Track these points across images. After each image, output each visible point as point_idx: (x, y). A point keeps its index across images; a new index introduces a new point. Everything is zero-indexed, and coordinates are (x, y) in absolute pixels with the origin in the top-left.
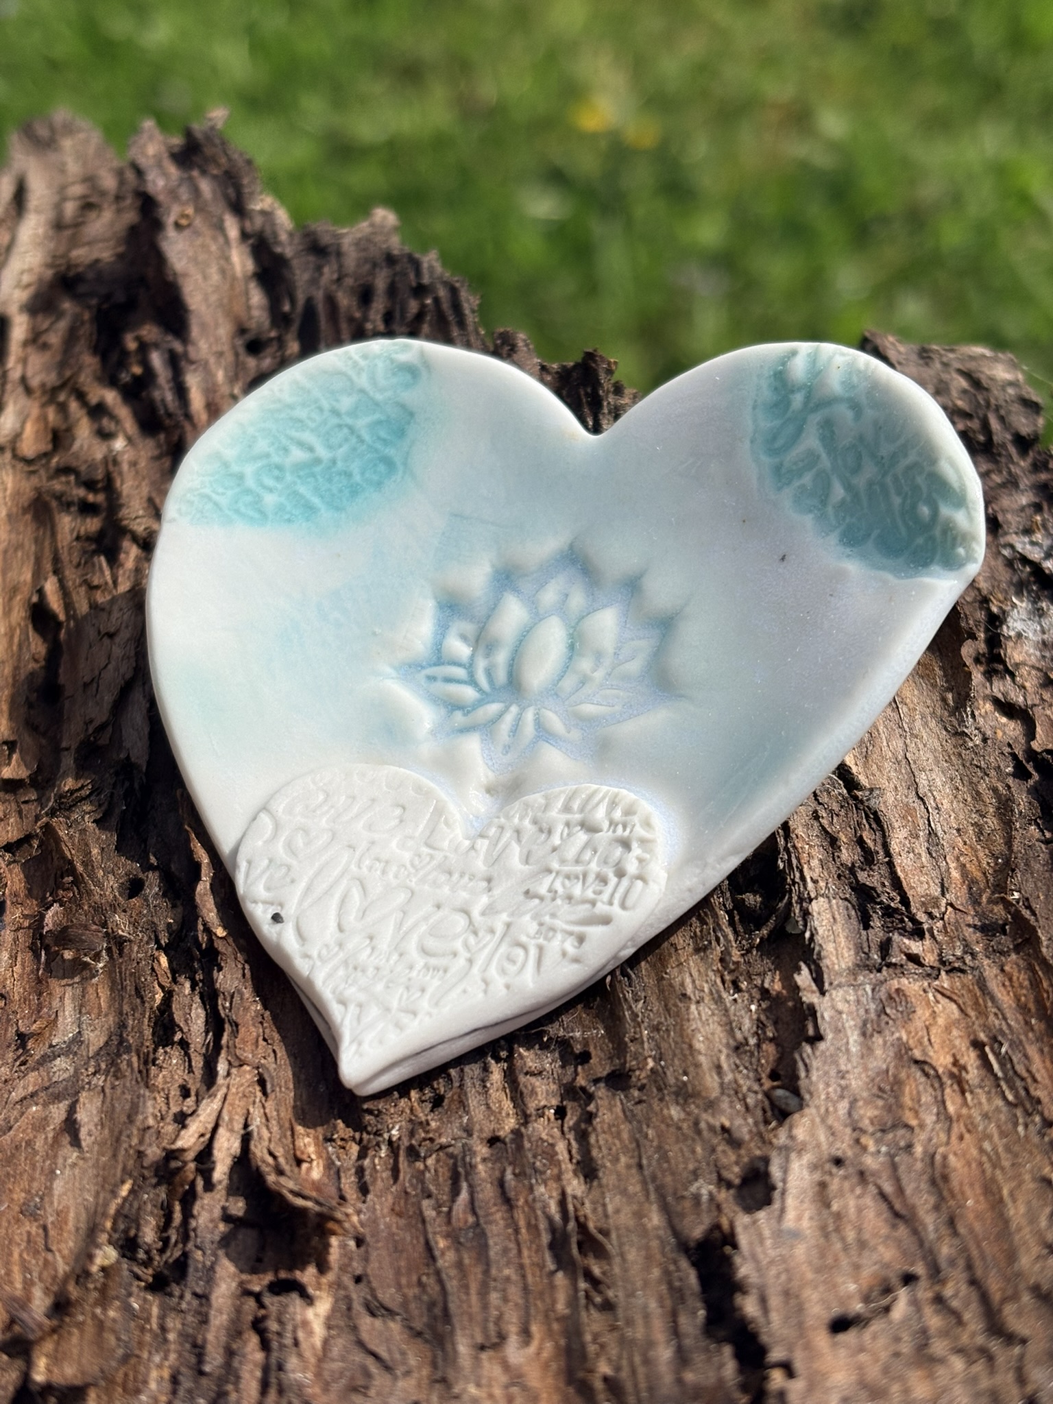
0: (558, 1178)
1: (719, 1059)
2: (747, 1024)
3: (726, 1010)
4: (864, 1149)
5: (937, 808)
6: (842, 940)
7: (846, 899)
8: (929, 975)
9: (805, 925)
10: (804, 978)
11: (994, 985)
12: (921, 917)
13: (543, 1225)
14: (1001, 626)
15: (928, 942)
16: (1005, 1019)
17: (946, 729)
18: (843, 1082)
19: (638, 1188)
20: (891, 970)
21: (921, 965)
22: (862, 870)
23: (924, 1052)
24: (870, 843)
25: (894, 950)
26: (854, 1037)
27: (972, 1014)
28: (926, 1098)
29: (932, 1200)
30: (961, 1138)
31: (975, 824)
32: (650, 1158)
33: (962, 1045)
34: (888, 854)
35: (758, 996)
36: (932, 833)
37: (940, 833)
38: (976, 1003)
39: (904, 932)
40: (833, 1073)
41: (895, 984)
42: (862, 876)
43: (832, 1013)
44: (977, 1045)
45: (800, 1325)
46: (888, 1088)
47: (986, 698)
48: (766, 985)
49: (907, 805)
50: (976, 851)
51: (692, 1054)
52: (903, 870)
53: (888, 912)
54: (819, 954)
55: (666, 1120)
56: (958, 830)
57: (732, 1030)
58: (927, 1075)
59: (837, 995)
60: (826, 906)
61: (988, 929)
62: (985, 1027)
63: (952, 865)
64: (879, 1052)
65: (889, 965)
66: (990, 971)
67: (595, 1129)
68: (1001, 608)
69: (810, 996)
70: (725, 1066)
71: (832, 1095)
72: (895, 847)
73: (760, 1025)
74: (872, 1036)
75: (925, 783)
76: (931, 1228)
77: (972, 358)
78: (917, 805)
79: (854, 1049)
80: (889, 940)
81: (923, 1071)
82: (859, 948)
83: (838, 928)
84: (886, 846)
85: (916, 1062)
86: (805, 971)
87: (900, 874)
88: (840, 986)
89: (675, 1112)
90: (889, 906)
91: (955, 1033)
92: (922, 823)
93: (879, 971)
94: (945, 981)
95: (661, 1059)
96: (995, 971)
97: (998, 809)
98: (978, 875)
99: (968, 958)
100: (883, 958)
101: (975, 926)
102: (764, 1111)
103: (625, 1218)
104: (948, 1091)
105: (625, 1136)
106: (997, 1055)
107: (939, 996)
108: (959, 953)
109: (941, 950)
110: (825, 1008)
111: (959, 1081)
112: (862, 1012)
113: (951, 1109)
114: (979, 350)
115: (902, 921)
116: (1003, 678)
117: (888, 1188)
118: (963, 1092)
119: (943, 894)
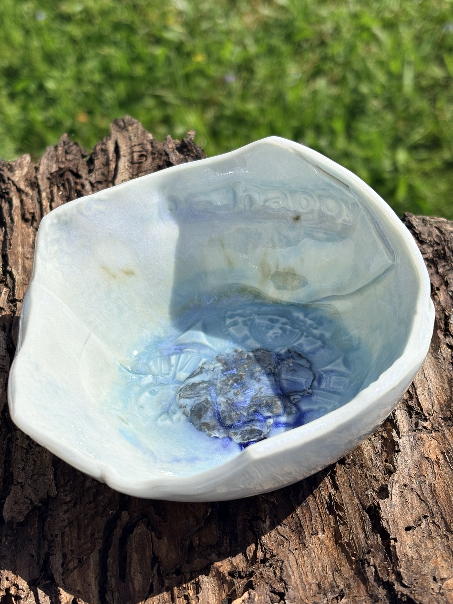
0: (327, 489)
1: (371, 457)
2: (378, 446)
3: (373, 443)
4: (413, 482)
5: (431, 381)
6: (405, 422)
7: (405, 410)
8: (429, 432)
9: (394, 418)
10: (394, 434)
11: (447, 436)
12: (427, 415)
13: (325, 502)
14: (449, 320)
15: (428, 422)
16: (450, 445)
17: (433, 356)
18: (406, 463)
19: (350, 492)
20: (418, 431)
21: (427, 429)
22: (410, 401)
23: (428, 455)
24: (411, 392)
25: (419, 425)
26: (409, 451)
27: (441, 443)
28: (429, 468)
29: (431, 496)
30: (439, 479)
31: (441, 386)
32: (353, 485)
33: (438, 453)
34: (417, 395)
35: (381, 438)
36: (429, 388)
37: (431, 389)
38: (442, 441)
39: (421, 419)
40: (403, 461)
41: (420, 435)
42: (410, 403)
43: (403, 444)
44: (442, 453)
45: (398, 529)
46: (418, 465)
47: (444, 343)
48: (383, 435)
49: (422, 380)
50: (442, 394)
51: (363, 455)
52: (421, 400)
53: (417, 413)
54: (398, 426)
55: (357, 473)
56: (437, 388)
57: (374, 448)
58: (429, 461)
59: (404, 439)
60: (400, 412)
61: (445, 419)
62: (445, 448)
63: (435, 399)
64: (416, 455)
65: (418, 430)
66: (446, 431)
67: (336, 476)
68: (449, 313)
69: (396, 439)
70: (373, 459)
71: (404, 467)
72: (418, 393)
73: (382, 447)
74: (414, 450)
75: (427, 373)
76: (431, 504)
77: (439, 222)
78: (425, 380)
79: (409, 454)
80: (418, 422)
81: (428, 460)
82: (409, 425)
83: (403, 419)
84: (416, 393)
85: (426, 458)
86: (394, 431)
87: (420, 401)
88: (405, 436)
89: (359, 471)
90: (417, 412)
91: (437, 449)
92: (426, 385)
93: (415, 431)
94: (433, 434)
95: (354, 456)
96: (448, 431)
97: (448, 382)
98: (442, 402)
99: (440, 427)
100: (416, 427)
101: (441, 418)
102: (385, 471)
103: (347, 501)
104: (435, 466)
105: (346, 478)
106: (448, 456)
107: (432, 439)
108: (437, 426)
109: (432, 425)
110: (400, 442)
111: (438, 463)
112: (411, 443)
113: (436, 471)
114: (442, 219)
115: (421, 416)
116: (449, 337)
117: (419, 493)
118: (439, 467)
119: (433, 408)
